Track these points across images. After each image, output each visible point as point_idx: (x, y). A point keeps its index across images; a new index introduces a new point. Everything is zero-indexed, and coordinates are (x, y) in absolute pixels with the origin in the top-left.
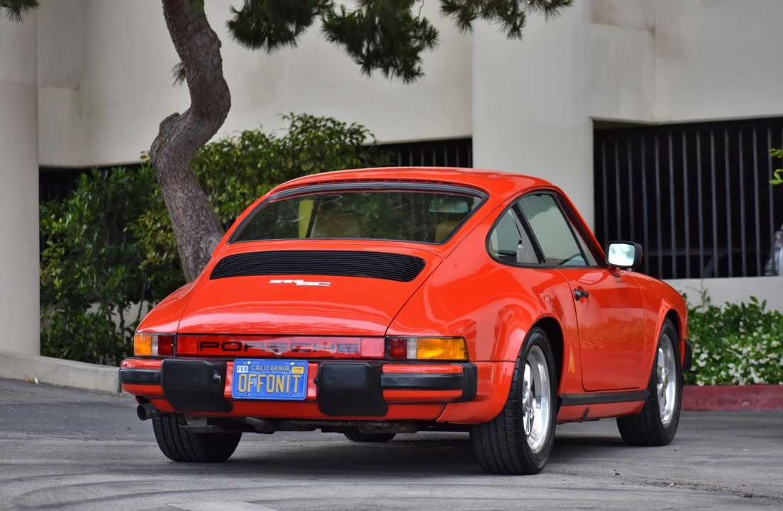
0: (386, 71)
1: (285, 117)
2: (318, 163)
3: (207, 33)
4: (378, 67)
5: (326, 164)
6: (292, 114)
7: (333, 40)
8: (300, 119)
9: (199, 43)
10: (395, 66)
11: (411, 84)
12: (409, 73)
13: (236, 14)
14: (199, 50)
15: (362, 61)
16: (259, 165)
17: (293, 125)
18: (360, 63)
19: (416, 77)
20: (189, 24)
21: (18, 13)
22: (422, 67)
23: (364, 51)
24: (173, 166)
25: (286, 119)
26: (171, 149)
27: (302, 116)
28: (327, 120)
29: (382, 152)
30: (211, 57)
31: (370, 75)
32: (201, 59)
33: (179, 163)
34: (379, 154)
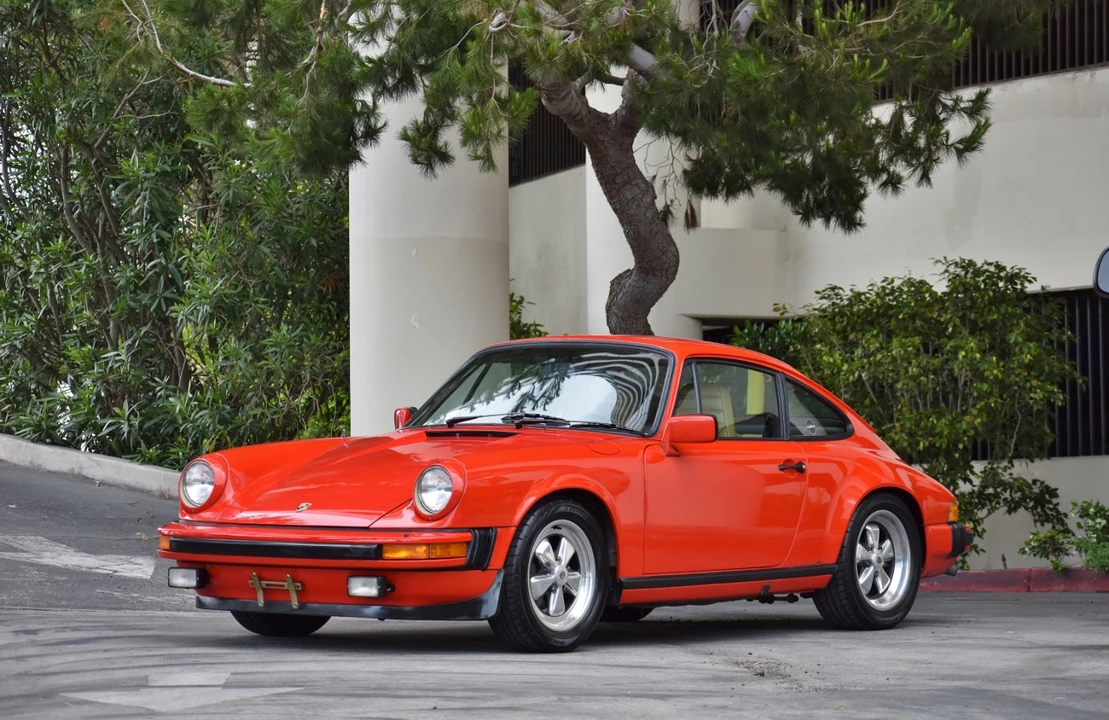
0: (827, 221)
1: (938, 261)
2: (968, 312)
3: (637, 184)
4: (820, 217)
5: (976, 313)
6: (945, 258)
7: (771, 189)
8: (956, 264)
9: (629, 195)
10: (838, 216)
11: (853, 234)
12: (850, 223)
13: (689, 163)
14: (630, 203)
15: (801, 211)
16: (901, 317)
17: (946, 271)
18: (797, 213)
19: (858, 227)
20: (616, 175)
21: (432, 169)
22: (864, 217)
23: (804, 200)
24: (624, 326)
25: (939, 264)
26: (618, 308)
27: (958, 260)
28: (991, 264)
29: (1050, 299)
30: (644, 210)
31: (809, 226)
32: (632, 212)
33: (629, 322)
34: (1047, 302)
